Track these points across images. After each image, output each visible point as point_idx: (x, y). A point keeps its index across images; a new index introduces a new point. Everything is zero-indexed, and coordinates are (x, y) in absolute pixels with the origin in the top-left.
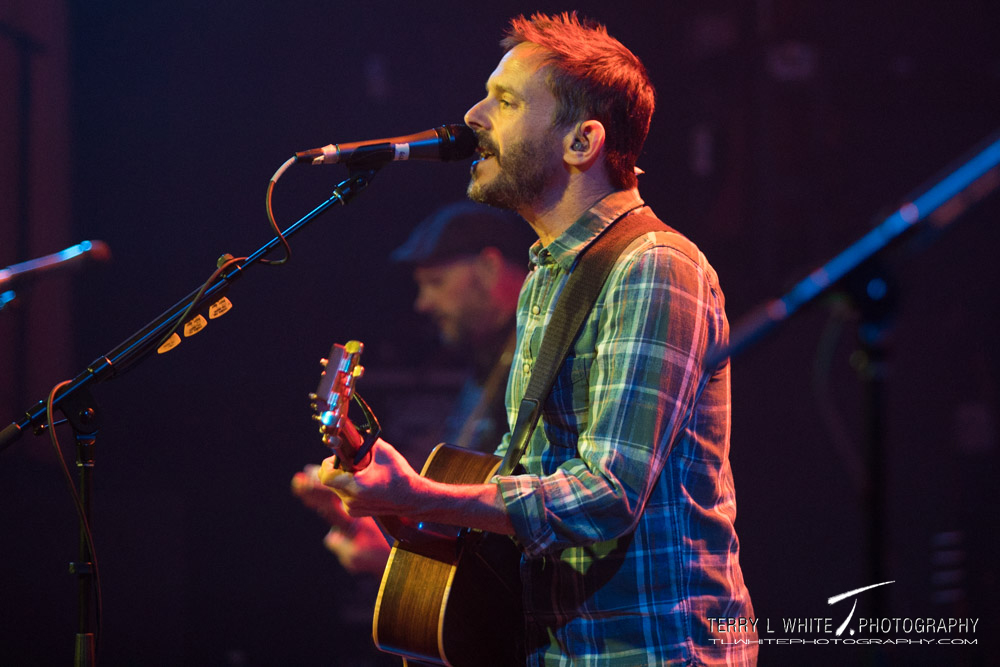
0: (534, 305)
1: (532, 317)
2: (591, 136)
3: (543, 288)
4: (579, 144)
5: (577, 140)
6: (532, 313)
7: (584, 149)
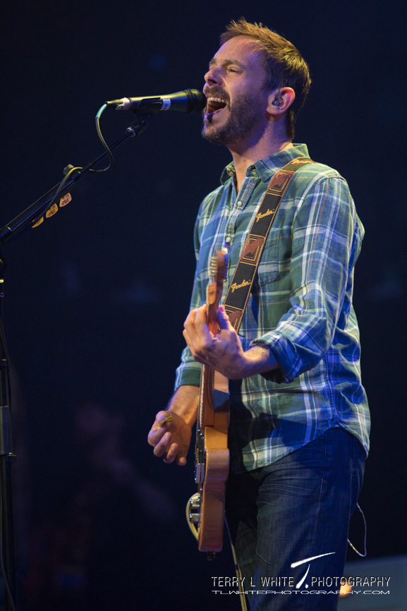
0: (239, 200)
1: (236, 208)
2: (285, 97)
3: (246, 190)
4: (278, 102)
5: (276, 99)
6: (237, 205)
7: (279, 105)
